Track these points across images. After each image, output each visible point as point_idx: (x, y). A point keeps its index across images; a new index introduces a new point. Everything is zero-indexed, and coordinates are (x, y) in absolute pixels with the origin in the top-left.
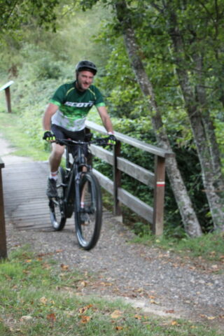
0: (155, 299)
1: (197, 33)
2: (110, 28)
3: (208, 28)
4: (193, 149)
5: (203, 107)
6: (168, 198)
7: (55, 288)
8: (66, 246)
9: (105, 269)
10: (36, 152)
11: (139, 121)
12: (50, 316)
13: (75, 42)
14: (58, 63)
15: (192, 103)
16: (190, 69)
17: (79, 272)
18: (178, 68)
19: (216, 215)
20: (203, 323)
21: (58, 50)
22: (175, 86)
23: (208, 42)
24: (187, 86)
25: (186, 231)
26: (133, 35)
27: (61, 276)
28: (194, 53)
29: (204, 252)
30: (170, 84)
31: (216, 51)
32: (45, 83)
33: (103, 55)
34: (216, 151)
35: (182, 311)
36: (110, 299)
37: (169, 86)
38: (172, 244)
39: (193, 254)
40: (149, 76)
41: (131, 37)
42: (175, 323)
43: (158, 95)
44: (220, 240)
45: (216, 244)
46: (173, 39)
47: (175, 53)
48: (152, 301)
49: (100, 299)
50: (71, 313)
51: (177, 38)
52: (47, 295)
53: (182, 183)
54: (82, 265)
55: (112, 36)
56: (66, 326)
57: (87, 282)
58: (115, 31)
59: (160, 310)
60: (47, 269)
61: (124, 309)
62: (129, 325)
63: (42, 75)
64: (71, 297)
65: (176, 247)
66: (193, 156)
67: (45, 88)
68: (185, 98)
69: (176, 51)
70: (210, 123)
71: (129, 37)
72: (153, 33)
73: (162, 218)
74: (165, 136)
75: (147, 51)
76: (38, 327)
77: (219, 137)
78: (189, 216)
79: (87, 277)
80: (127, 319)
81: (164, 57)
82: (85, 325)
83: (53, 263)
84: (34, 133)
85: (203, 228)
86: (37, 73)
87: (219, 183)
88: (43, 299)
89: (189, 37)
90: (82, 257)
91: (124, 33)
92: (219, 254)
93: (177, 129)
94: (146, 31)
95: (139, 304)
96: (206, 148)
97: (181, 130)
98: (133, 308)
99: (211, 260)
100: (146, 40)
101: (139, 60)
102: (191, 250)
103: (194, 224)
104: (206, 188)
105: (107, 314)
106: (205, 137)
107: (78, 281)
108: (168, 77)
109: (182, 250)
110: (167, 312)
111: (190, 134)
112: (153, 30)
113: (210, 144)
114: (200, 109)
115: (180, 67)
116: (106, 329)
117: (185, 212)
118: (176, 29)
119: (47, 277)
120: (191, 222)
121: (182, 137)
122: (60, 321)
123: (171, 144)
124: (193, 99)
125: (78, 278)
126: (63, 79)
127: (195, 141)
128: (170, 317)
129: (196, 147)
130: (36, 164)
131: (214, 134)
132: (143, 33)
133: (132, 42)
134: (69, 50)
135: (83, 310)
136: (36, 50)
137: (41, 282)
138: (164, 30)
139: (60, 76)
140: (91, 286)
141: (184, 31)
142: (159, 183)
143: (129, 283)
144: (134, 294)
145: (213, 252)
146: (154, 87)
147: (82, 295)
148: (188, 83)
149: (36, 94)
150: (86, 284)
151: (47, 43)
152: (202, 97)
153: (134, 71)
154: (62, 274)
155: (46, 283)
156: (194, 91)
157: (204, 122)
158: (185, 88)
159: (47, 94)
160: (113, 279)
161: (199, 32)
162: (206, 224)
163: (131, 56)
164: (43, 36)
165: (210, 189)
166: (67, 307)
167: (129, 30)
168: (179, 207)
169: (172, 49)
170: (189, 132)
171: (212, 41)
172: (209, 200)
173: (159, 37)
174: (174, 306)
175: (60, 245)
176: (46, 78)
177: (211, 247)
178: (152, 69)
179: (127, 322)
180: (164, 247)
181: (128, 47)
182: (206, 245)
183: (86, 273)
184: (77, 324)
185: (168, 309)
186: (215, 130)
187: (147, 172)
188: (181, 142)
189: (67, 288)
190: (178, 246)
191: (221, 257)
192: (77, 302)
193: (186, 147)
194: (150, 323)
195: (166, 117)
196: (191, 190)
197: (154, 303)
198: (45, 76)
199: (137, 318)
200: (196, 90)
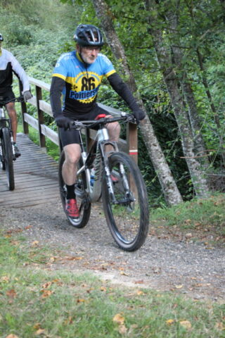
0: (125, 271)
4: (171, 114)
7: (22, 265)
12: (11, 292)
13: (47, 3)
14: (29, 28)
15: (167, 65)
17: (49, 247)
18: (150, 27)
19: (196, 182)
20: (171, 292)
24: (160, 46)
25: (166, 200)
28: (167, 10)
29: (179, 220)
31: (190, 8)
32: (16, 49)
35: (153, 280)
36: (78, 272)
37: (143, 48)
39: (168, 223)
42: (141, 292)
43: (131, 58)
45: (192, 212)
49: (66, 274)
50: (34, 288)
53: (160, 150)
54: (53, 240)
56: (26, 301)
59: (129, 281)
60: (16, 246)
61: (90, 282)
62: (92, 298)
63: (12, 41)
68: (159, 59)
74: (140, 102)
75: (117, 10)
77: (200, 101)
78: (168, 184)
79: (56, 252)
80: (92, 291)
82: (45, 300)
83: (23, 240)
85: (183, 196)
87: (199, 149)
92: (195, 222)
95: (105, 276)
96: (184, 112)
98: (99, 280)
99: (186, 228)
102: (166, 219)
103: (174, 193)
104: (186, 155)
105: (71, 288)
106: (183, 101)
108: (141, 38)
109: (157, 219)
110: (136, 283)
113: (189, 108)
114: (174, 71)
115: (152, 26)
116: (67, 303)
117: (164, 181)
119: (15, 254)
120: (171, 191)
122: (20, 296)
124: (168, 60)
126: (34, 44)
128: (137, 288)
131: (193, 98)
135: (47, 285)
137: (7, 259)
139: (32, 41)
140: (60, 260)
142: (131, 151)
145: (189, 220)
146: (126, 51)
147: (49, 270)
148: (161, 44)
150: (55, 258)
151: (15, 5)
152: (178, 58)
155: (12, 260)
156: (169, 52)
158: (159, 50)
160: (83, 253)
162: (187, 191)
165: (190, 156)
166: (31, 283)
168: (158, 176)
172: (189, 167)
175: (30, 221)
176: (16, 44)
177: (187, 215)
179: (91, 294)
181: (97, 7)
182: (182, 214)
184: (38, 299)
185: (137, 280)
186: (194, 93)
189: (36, 265)
191: (196, 225)
192: (43, 277)
193: (164, 112)
194: (114, 294)
195: (140, 81)
196: (168, 157)
197: (124, 274)
198: (15, 42)
199: (102, 291)
200: (172, 51)
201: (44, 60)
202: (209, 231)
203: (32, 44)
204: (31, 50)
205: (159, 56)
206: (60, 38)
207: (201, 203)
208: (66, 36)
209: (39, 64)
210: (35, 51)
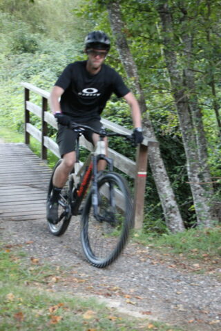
0: (131, 299)
1: (188, 11)
2: (94, 1)
3: (200, 7)
4: (178, 137)
5: (191, 93)
6: (149, 188)
7: (23, 283)
8: (37, 237)
9: (79, 264)
10: (8, 133)
11: (121, 104)
12: (18, 315)
13: (55, 13)
14: (35, 36)
15: (179, 87)
16: (179, 50)
17: (50, 266)
18: (166, 48)
19: (200, 209)
20: (181, 327)
21: (35, 21)
22: (161, 68)
23: (199, 21)
24: (174, 68)
25: (167, 225)
26: (119, 10)
27: (30, 270)
28: (184, 33)
29: (185, 249)
30: (156, 65)
31: (208, 32)
32: (20, 57)
33: (84, 29)
34: (203, 140)
35: (160, 313)
36: (83, 297)
37: (155, 68)
38: (152, 239)
39: (174, 251)
40: (134, 56)
41: (116, 13)
42: (151, 326)
43: (142, 76)
44: (204, 236)
45: (199, 241)
46: (162, 17)
47: (164, 32)
48: (128, 301)
49: (71, 298)
50: (41, 312)
51: (167, 15)
52: (15, 290)
53: (165, 173)
54: (54, 259)
55: (95, 10)
56: (34, 326)
57: (58, 277)
58: (99, 5)
59: (136, 311)
60: (16, 262)
61: (97, 309)
62: (102, 327)
63: (17, 48)
64: (40, 293)
65: (156, 243)
66: (177, 143)
67: (19, 63)
68: (171, 81)
69: (164, 30)
70: (197, 111)
71: (113, 12)
72: (140, 9)
73: (142, 210)
74: (149, 122)
75: (133, 29)
76: (3, 327)
77: (207, 125)
78: (171, 209)
79: (58, 272)
80: (101, 320)
81: (151, 36)
82: (54, 326)
83: (23, 256)
84: (6, 111)
85: (186, 222)
86: (11, 45)
87: (204, 175)
88: (10, 296)
89: (179, 16)
90: (55, 250)
91: (109, 8)
92: (202, 252)
93: (162, 114)
94: (133, 6)
95: (114, 303)
96: (192, 136)
97: (167, 116)
98: (107, 308)
99: (193, 258)
100: (132, 16)
101: (124, 38)
102: (172, 247)
103: (176, 218)
104: (190, 179)
105: (79, 314)
106: (192, 125)
107: (49, 276)
108: (154, 59)
109: (162, 246)
110: (143, 313)
111: (176, 120)
112: (140, 6)
113: (197, 132)
114: (188, 95)
115: (168, 48)
117: (167, 205)
118: (165, 6)
119: (15, 271)
120: (172, 215)
121: (166, 123)
122: (27, 320)
123: (155, 130)
124: (180, 83)
125: (50, 273)
126: (40, 53)
127: (181, 129)
128: (147, 320)
129: (181, 135)
130: (8, 146)
131: (201, 122)
132: (129, 8)
133: (117, 18)
134: (48, 21)
136: (11, 20)
137: (8, 276)
138: (152, 6)
139: (37, 50)
140: (63, 282)
141: (174, 7)
142: (140, 173)
143: (104, 281)
144: (109, 292)
145: (196, 250)
146: (139, 69)
147: (52, 292)
148: (175, 66)
149: (10, 68)
150: (57, 279)
151: (23, 12)
152: (190, 81)
153: (118, 50)
154: (32, 269)
155: (13, 278)
156: (181, 74)
157: (191, 109)
158: (172, 71)
159: (22, 69)
160: (87, 276)
161: (190, 10)
162: (189, 218)
163: (116, 34)
164: (19, 4)
165: (195, 181)
166: (36, 305)
167: (114, 4)
168: (161, 199)
169: (160, 27)
170: (174, 119)
171: (203, 21)
172: (193, 192)
173: (147, 14)
174: (151, 306)
175: (30, 236)
176: (21, 51)
177: (193, 244)
178: (137, 47)
179: (100, 324)
180: (143, 242)
181: (113, 23)
182: (188, 242)
183: (58, 268)
184: (47, 324)
185: (144, 310)
186: (203, 117)
187: (127, 160)
188: (165, 129)
189: (37, 284)
190: (158, 242)
191: (204, 255)
192: (47, 299)
193: (170, 134)
194: (124, 325)
195: (151, 101)
196: (175, 182)
197: (130, 303)
198: (20, 50)
199: (111, 320)
200: (184, 73)
201: (48, 70)
202: (217, 263)
203: (37, 53)
204: (35, 58)
205: (172, 78)
206: (66, 49)
207: (208, 233)
208: (73, 48)
209: (44, 73)
210: (40, 60)
